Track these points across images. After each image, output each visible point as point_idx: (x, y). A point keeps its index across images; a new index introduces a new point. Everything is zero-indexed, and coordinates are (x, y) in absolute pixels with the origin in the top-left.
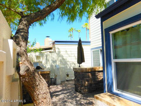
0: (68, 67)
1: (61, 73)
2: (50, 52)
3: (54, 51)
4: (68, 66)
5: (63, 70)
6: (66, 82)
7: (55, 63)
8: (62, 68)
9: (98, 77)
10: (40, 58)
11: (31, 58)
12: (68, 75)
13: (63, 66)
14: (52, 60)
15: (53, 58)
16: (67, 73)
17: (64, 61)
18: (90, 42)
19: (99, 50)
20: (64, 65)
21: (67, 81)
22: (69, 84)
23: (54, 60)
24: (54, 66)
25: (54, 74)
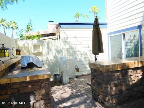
0: (78, 59)
1: (68, 67)
2: (54, 39)
3: (59, 38)
4: (78, 57)
5: (72, 62)
6: (75, 79)
7: (60, 54)
8: (71, 60)
9: (133, 78)
10: (39, 48)
11: (27, 47)
12: (78, 70)
13: (71, 58)
14: (55, 50)
15: (58, 47)
16: (76, 68)
17: (72, 51)
18: (106, 24)
19: (121, 35)
20: (72, 55)
21: (77, 77)
22: (81, 83)
23: (59, 49)
24: (59, 58)
25: (60, 70)
